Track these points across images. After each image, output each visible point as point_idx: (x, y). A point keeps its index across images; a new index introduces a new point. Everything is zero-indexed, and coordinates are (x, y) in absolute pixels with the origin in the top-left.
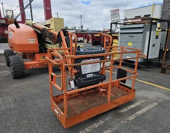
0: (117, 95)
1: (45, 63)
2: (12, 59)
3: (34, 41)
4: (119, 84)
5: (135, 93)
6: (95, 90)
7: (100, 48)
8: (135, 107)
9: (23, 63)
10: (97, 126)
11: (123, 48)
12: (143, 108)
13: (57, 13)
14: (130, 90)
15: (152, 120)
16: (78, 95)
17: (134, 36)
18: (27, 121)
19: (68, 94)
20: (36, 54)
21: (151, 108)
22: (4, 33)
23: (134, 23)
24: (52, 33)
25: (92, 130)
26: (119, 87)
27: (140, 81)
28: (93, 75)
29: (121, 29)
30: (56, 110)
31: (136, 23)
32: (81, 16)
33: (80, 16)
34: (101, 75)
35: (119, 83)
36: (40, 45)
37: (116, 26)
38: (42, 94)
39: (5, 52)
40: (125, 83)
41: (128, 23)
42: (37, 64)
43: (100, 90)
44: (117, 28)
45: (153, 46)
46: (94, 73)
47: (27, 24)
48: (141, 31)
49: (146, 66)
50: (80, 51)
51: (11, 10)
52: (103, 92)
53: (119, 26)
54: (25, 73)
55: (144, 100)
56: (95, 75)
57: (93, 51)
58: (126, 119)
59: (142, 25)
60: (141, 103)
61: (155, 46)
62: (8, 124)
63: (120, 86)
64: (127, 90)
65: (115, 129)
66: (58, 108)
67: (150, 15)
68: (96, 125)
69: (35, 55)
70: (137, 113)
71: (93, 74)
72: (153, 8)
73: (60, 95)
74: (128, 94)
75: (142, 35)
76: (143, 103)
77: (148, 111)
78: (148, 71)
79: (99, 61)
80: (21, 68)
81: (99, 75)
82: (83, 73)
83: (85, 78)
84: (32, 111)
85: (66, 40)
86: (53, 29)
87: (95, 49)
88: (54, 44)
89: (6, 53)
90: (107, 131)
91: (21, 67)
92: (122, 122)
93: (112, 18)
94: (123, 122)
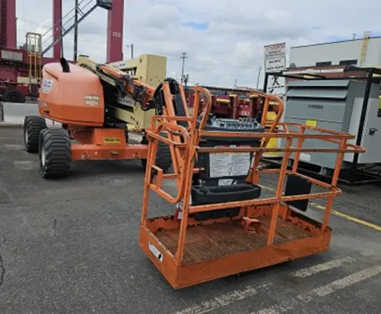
0: (285, 237)
1: (114, 150)
2: (49, 135)
3: (97, 101)
4: (288, 212)
5: (329, 237)
6: (231, 220)
7: (253, 124)
8: (329, 270)
9: (70, 145)
10: (242, 298)
11: (304, 129)
12: (350, 273)
13: (132, 46)
14: (318, 229)
15: (374, 304)
16: (194, 225)
17: (321, 107)
18: (86, 265)
19: (190, 211)
20: (96, 130)
21: (371, 278)
22: (16, 81)
23: (323, 78)
24: (141, 87)
25: (231, 304)
26: (289, 220)
27: (337, 213)
28: (233, 183)
29: (290, 88)
30: (152, 248)
31: (327, 77)
32: (184, 54)
33: (182, 56)
34: (249, 186)
35: (289, 209)
36: (107, 111)
37: (275, 81)
38: (110, 216)
39: (28, 120)
40: (304, 210)
41: (305, 77)
42: (96, 151)
43: (245, 221)
44: (276, 85)
45: (372, 133)
46: (234, 178)
47: (81, 65)
48: (342, 95)
49: (352, 181)
50: (212, 126)
51: (37, 34)
52: (252, 224)
53: (281, 80)
54: (70, 170)
55: (350, 258)
56: (235, 183)
57: (239, 128)
58: (310, 293)
59: (344, 83)
60: (345, 263)
61: (376, 132)
62: (48, 267)
63: (291, 218)
64: (308, 229)
65: (284, 310)
66: (160, 243)
67: (355, 62)
68: (239, 295)
69: (93, 131)
70: (335, 283)
71: (232, 180)
72: (365, 46)
73: (158, 218)
74: (311, 236)
75: (343, 105)
76: (349, 263)
77: (363, 282)
78: (355, 192)
80: (63, 157)
81: (245, 185)
82: (212, 175)
83: (215, 187)
84: (94, 248)
85: (174, 102)
86: (141, 78)
87: (243, 126)
88: (145, 110)
89: (31, 122)
90: (266, 309)
91: (64, 155)
92: (300, 297)
93: (267, 62)
94: (302, 296)
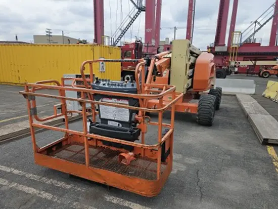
28: (119, 125)
46: (119, 122)
79: (128, 106)
83: (105, 125)
